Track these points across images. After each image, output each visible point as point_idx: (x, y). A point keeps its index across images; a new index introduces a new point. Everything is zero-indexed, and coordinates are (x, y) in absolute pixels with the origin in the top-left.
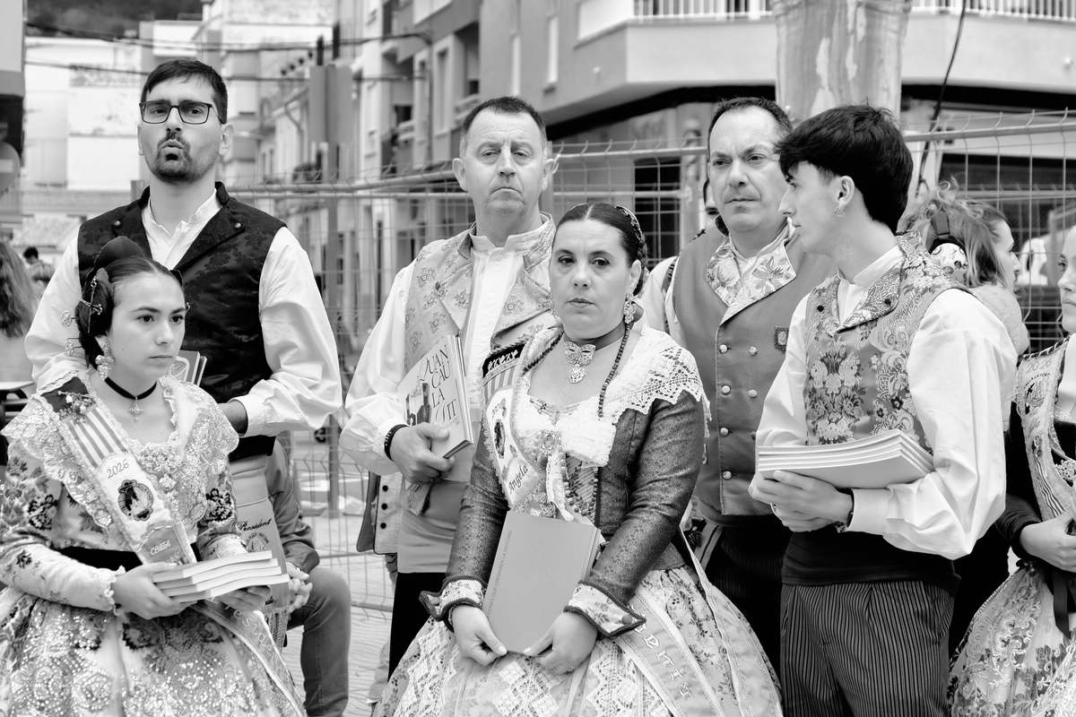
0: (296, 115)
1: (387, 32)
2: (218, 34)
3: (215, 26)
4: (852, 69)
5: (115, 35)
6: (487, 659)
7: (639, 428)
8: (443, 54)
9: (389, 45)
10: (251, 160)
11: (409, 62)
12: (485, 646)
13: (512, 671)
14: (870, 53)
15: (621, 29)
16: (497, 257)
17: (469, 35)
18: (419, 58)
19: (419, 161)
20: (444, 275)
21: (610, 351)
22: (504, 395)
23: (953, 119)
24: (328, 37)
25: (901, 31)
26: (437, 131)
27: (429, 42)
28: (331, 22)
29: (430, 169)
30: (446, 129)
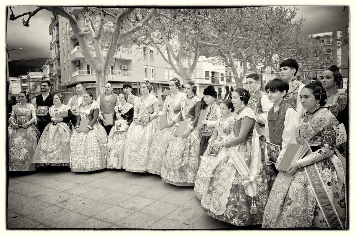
0: (40, 85)
1: (50, 76)
2: (30, 77)
3: (29, 76)
4: (103, 80)
5: (17, 77)
6: (79, 132)
7: (93, 111)
8: (57, 79)
9: (50, 78)
10: (35, 90)
11: (53, 80)
12: (79, 131)
13: (82, 133)
14: (105, 78)
15: (77, 76)
16: (80, 97)
17: (60, 77)
18: (54, 79)
19: (55, 90)
20: (75, 99)
21: (90, 105)
22: (81, 109)
23: (114, 85)
24: (43, 77)
25: (108, 76)
26: (56, 87)
27: (55, 78)
28: (43, 75)
29: (56, 91)
30: (58, 86)
